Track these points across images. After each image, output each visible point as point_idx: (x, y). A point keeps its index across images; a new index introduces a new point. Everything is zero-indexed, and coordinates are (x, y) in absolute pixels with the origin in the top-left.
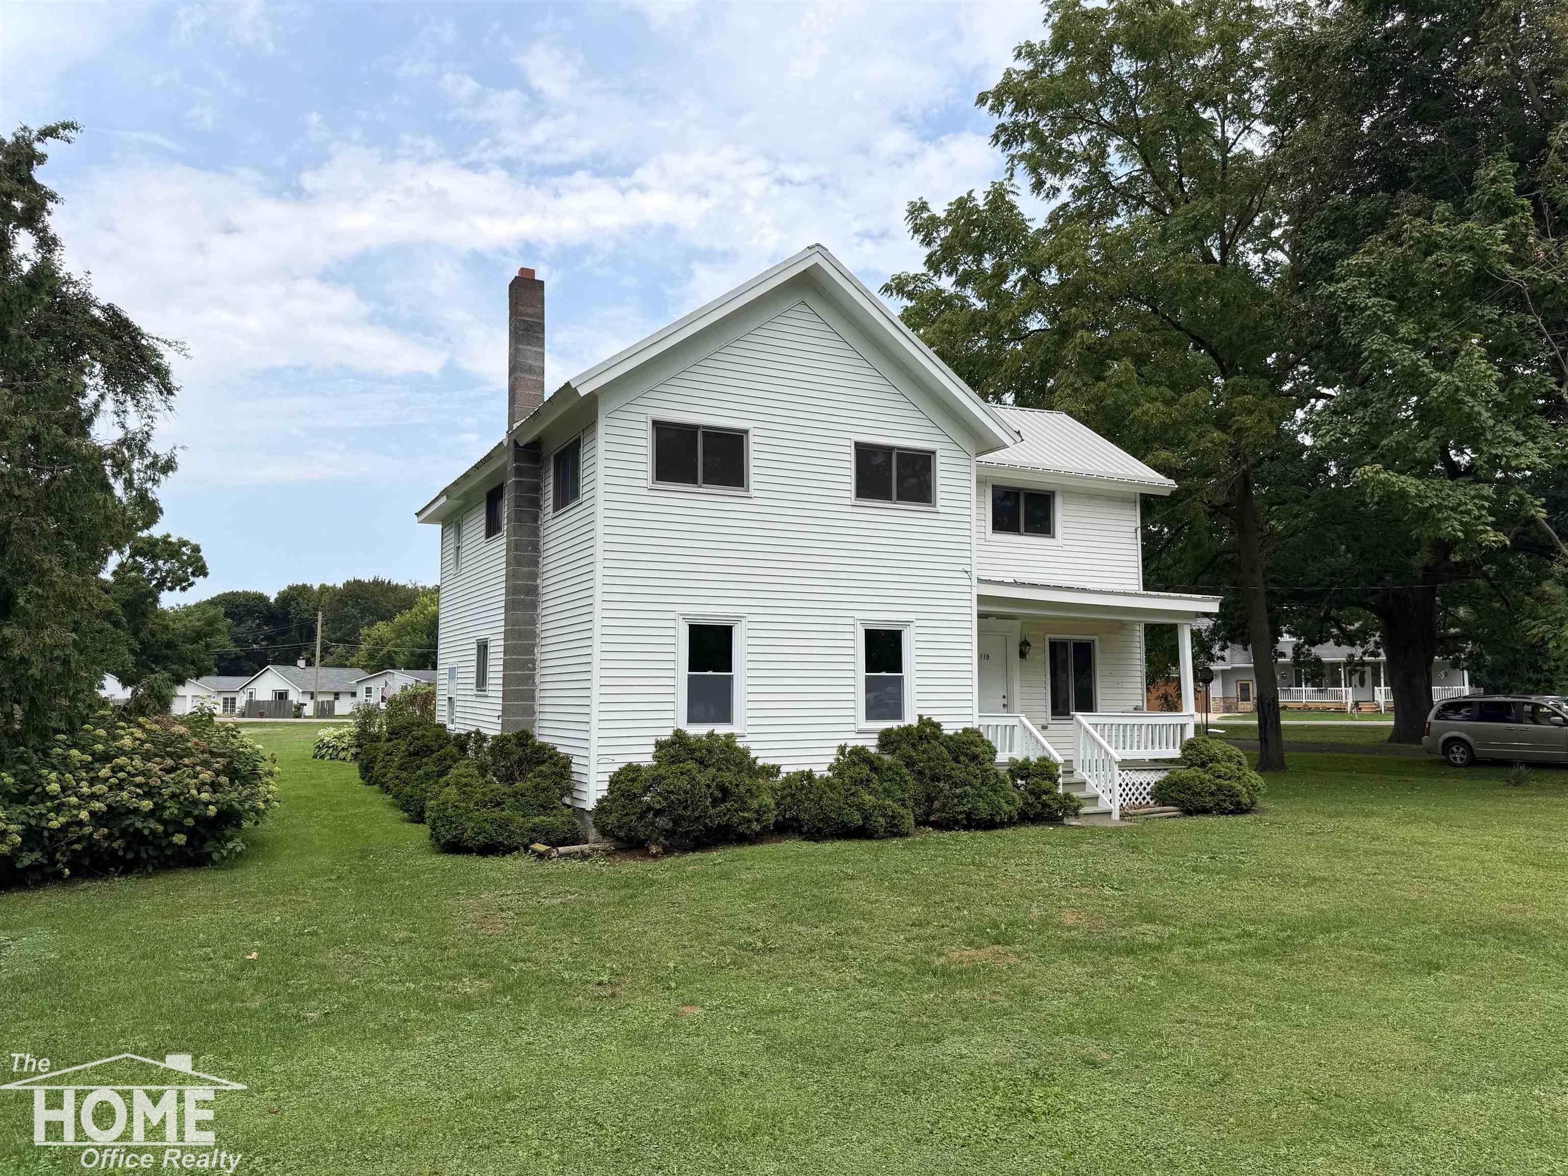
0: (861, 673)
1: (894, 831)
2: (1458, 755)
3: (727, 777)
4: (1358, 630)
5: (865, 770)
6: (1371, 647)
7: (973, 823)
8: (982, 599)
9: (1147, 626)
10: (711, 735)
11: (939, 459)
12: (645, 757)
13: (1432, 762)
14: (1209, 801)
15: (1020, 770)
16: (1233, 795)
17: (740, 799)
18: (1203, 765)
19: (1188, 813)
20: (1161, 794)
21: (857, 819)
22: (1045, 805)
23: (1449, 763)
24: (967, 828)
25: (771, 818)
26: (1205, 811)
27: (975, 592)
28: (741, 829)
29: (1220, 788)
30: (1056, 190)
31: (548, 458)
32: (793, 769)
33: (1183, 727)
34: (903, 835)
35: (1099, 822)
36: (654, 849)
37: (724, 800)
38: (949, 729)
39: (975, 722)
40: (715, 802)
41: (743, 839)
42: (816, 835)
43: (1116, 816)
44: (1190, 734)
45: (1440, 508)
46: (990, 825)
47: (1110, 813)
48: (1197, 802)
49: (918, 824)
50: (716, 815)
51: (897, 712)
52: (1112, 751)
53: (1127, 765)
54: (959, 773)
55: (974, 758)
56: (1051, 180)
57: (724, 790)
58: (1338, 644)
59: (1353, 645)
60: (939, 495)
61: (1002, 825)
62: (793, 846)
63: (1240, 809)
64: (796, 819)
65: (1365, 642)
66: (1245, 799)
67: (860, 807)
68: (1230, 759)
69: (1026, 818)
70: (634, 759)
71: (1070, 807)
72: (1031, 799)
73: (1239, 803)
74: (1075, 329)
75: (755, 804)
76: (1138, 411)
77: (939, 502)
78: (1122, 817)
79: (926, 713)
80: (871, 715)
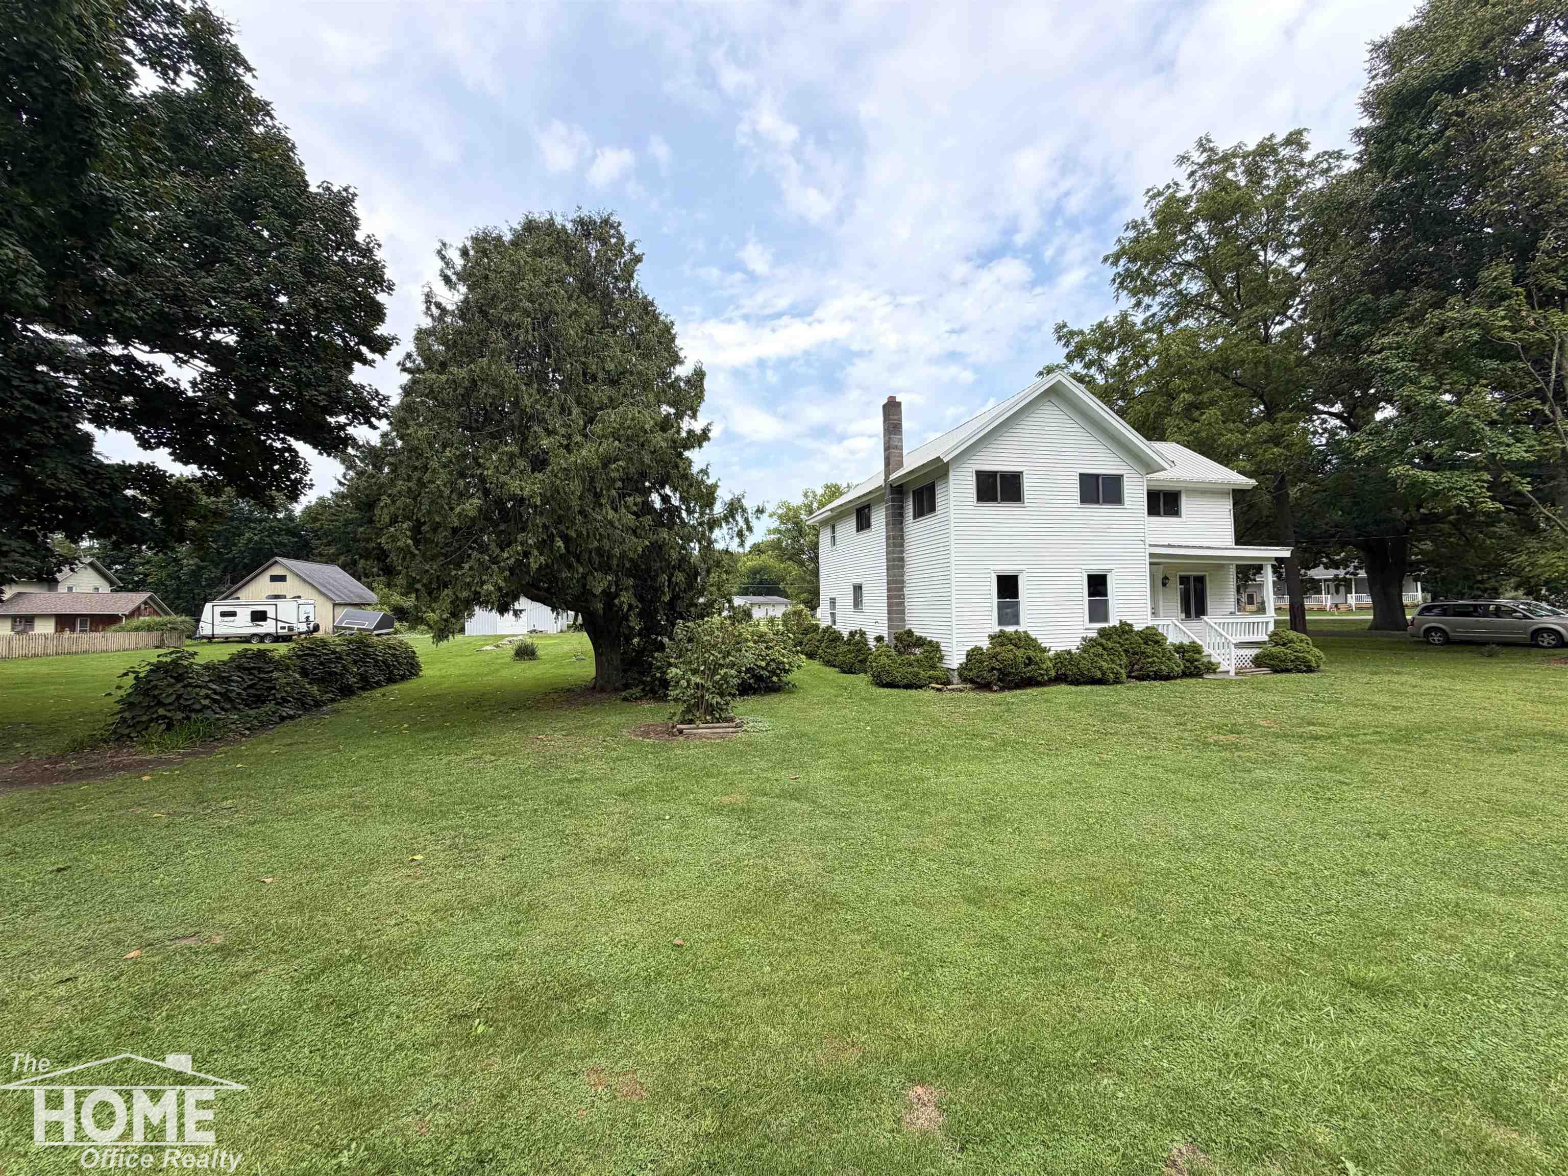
0: (1086, 599)
1: (1117, 681)
2: (1436, 638)
3: (1031, 653)
4: (1343, 559)
5: (1100, 649)
6: (1351, 569)
7: (1159, 676)
8: (1152, 555)
9: (1238, 566)
10: (1016, 632)
11: (1125, 479)
12: (985, 644)
13: (1417, 642)
14: (1290, 665)
15: (1180, 649)
16: (1306, 662)
17: (1036, 663)
18: (1284, 644)
19: (1276, 671)
20: (1258, 662)
21: (1099, 674)
22: (1196, 667)
23: (1429, 643)
24: (1155, 679)
25: (1053, 673)
26: (1287, 671)
27: (1148, 552)
28: (1039, 679)
29: (1297, 658)
30: (1148, 307)
31: (908, 492)
32: (1059, 649)
33: (1267, 623)
34: (1121, 683)
35: (1226, 676)
36: (995, 688)
37: (1029, 665)
38: (1137, 628)
39: (1150, 624)
40: (1027, 665)
41: (1039, 684)
42: (1076, 682)
43: (1232, 673)
44: (1271, 628)
45: (1450, 489)
46: (1167, 678)
47: (1228, 672)
48: (1282, 666)
49: (1128, 677)
50: (1029, 671)
51: (1106, 619)
52: (1229, 637)
53: (1241, 645)
54: (1149, 650)
55: (1157, 642)
56: (1147, 300)
57: (1029, 658)
58: (1326, 568)
59: (1338, 568)
60: (1126, 499)
61: (1174, 678)
62: (1064, 687)
63: (1310, 670)
64: (1064, 674)
65: (1347, 566)
66: (1314, 665)
67: (1100, 668)
68: (1301, 641)
69: (1185, 675)
70: (979, 644)
71: (1211, 668)
72: (1188, 664)
73: (1309, 666)
74: (1179, 393)
75: (1044, 666)
76: (1223, 439)
77: (1126, 503)
78: (1237, 674)
79: (1124, 619)
80: (1092, 620)
